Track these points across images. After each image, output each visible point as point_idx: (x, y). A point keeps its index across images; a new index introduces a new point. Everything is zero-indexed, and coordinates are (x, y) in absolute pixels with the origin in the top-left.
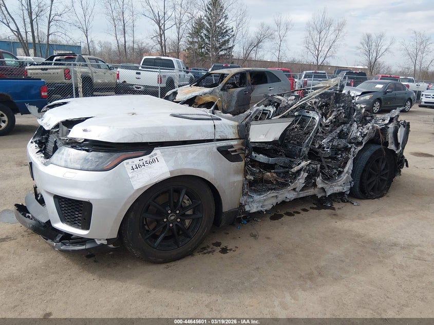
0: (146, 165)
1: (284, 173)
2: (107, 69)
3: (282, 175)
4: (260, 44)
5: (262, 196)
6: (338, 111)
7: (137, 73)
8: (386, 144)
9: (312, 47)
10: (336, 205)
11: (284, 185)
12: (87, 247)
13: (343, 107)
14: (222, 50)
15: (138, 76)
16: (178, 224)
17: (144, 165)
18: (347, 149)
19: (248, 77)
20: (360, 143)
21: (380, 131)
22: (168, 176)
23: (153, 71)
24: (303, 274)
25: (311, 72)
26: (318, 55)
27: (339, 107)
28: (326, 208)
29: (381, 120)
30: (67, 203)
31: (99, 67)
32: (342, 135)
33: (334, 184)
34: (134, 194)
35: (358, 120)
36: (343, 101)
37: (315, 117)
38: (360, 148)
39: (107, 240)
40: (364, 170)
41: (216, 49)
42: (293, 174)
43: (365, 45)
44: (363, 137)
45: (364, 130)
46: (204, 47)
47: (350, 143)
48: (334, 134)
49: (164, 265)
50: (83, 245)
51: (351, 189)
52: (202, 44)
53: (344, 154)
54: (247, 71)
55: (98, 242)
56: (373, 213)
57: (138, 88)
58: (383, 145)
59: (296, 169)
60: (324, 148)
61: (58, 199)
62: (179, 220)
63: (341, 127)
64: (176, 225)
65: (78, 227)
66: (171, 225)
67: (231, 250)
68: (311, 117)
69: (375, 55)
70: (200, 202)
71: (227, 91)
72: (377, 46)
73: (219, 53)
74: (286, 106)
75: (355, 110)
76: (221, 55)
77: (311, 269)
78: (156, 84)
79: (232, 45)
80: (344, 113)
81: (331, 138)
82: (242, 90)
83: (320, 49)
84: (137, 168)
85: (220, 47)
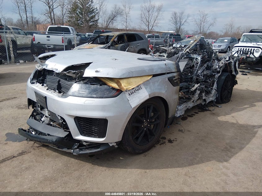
0: (136, 91)
1: (186, 92)
2: (24, 34)
3: (186, 93)
4: (115, 18)
5: (181, 106)
6: (203, 54)
7: (47, 37)
8: (231, 71)
9: (145, 20)
10: (211, 108)
11: (189, 99)
12: (102, 149)
13: (206, 52)
14: (91, 22)
15: (48, 38)
16: (149, 128)
17: (135, 92)
18: (212, 76)
19: (126, 38)
20: (218, 72)
21: (228, 65)
22: (148, 97)
23: (58, 35)
24: (222, 149)
25: (151, 34)
26: (149, 25)
27: (204, 52)
28: (207, 110)
29: (224, 59)
30: (85, 121)
31: (19, 33)
32: (208, 68)
33: (210, 96)
34: (132, 111)
35: (216, 59)
36: (205, 48)
37: (198, 58)
38: (219, 75)
39: (115, 143)
40: (222, 87)
41: (87, 22)
42: (192, 92)
43: (174, 19)
44: (220, 68)
45: (220, 64)
46: (79, 20)
47: (213, 72)
48: (204, 68)
49: (142, 155)
50: (98, 148)
51: (217, 98)
52: (78, 18)
53: (210, 79)
54: (125, 34)
55: (111, 145)
56: (231, 110)
57: (49, 46)
58: (230, 72)
59: (193, 89)
60: (199, 76)
61: (78, 119)
62: (149, 125)
63: (207, 63)
64: (148, 128)
65: (95, 137)
66: (145, 129)
67: (174, 140)
68: (194, 58)
69: (179, 24)
70: (159, 113)
71: (114, 47)
72: (180, 19)
73: (89, 24)
74: (170, 53)
75: (213, 53)
76: (91, 25)
77: (224, 145)
78: (61, 44)
79: (97, 19)
80: (207, 55)
81: (202, 70)
82: (123, 46)
83: (149, 21)
84: (132, 94)
85: (90, 20)
